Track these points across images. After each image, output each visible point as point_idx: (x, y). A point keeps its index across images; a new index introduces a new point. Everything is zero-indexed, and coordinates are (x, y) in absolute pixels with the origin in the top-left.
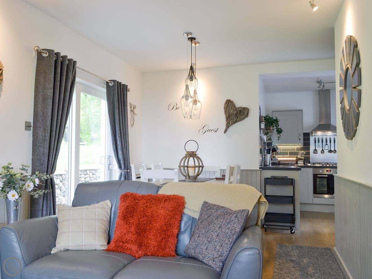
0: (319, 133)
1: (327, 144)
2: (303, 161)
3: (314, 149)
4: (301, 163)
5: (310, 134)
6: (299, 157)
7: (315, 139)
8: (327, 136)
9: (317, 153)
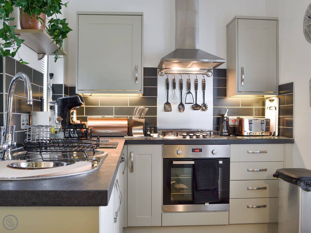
0: (176, 68)
1: (189, 92)
2: (142, 127)
3: (166, 102)
4: (138, 133)
5: (158, 70)
6: (134, 118)
7: (167, 81)
8: (190, 75)
9: (171, 111)
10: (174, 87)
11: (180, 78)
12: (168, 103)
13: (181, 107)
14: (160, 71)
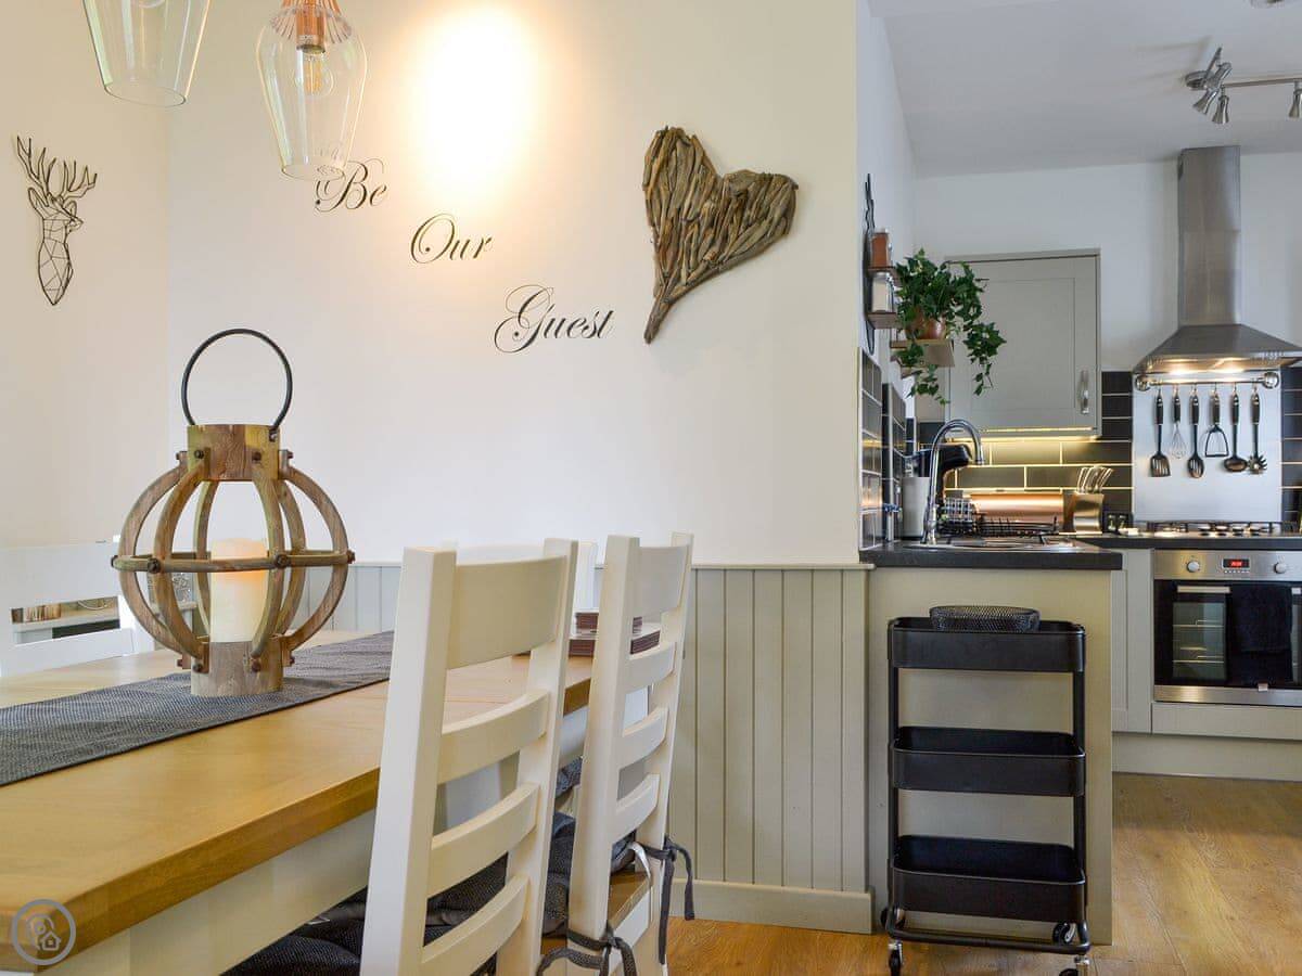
0: (1179, 372)
1: (1217, 429)
2: (1095, 513)
3: (1155, 452)
4: (1087, 524)
5: (1135, 377)
6: (1078, 493)
7: (1158, 403)
8: (1218, 386)
9: (1169, 474)
10: (1176, 417)
11: (1192, 393)
12: (1159, 457)
13: (1195, 465)
14: (1140, 378)
